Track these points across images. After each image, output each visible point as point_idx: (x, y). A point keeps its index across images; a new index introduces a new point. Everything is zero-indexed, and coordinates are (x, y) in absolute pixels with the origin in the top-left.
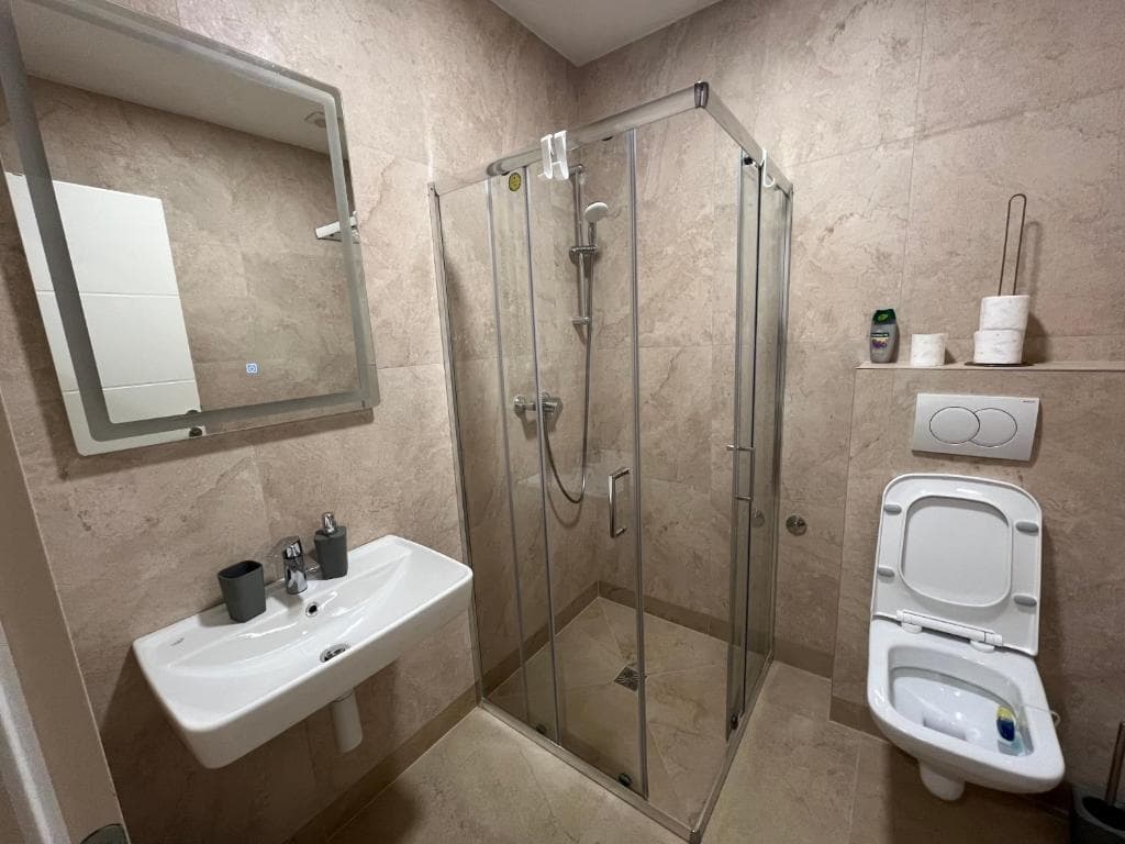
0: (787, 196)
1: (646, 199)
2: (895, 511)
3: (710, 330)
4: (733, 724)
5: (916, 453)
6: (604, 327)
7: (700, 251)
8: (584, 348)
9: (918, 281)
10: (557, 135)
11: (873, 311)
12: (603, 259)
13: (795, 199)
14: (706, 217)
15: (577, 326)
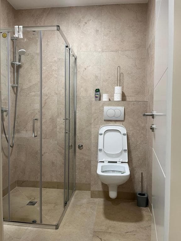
0: (75, 59)
1: (37, 52)
2: (101, 134)
3: (57, 92)
4: (66, 204)
5: (105, 120)
6: (22, 89)
7: (53, 70)
8: (15, 96)
9: (104, 83)
10: (20, 27)
11: (95, 89)
12: (23, 68)
13: (77, 60)
14: (55, 61)
15: (13, 87)
